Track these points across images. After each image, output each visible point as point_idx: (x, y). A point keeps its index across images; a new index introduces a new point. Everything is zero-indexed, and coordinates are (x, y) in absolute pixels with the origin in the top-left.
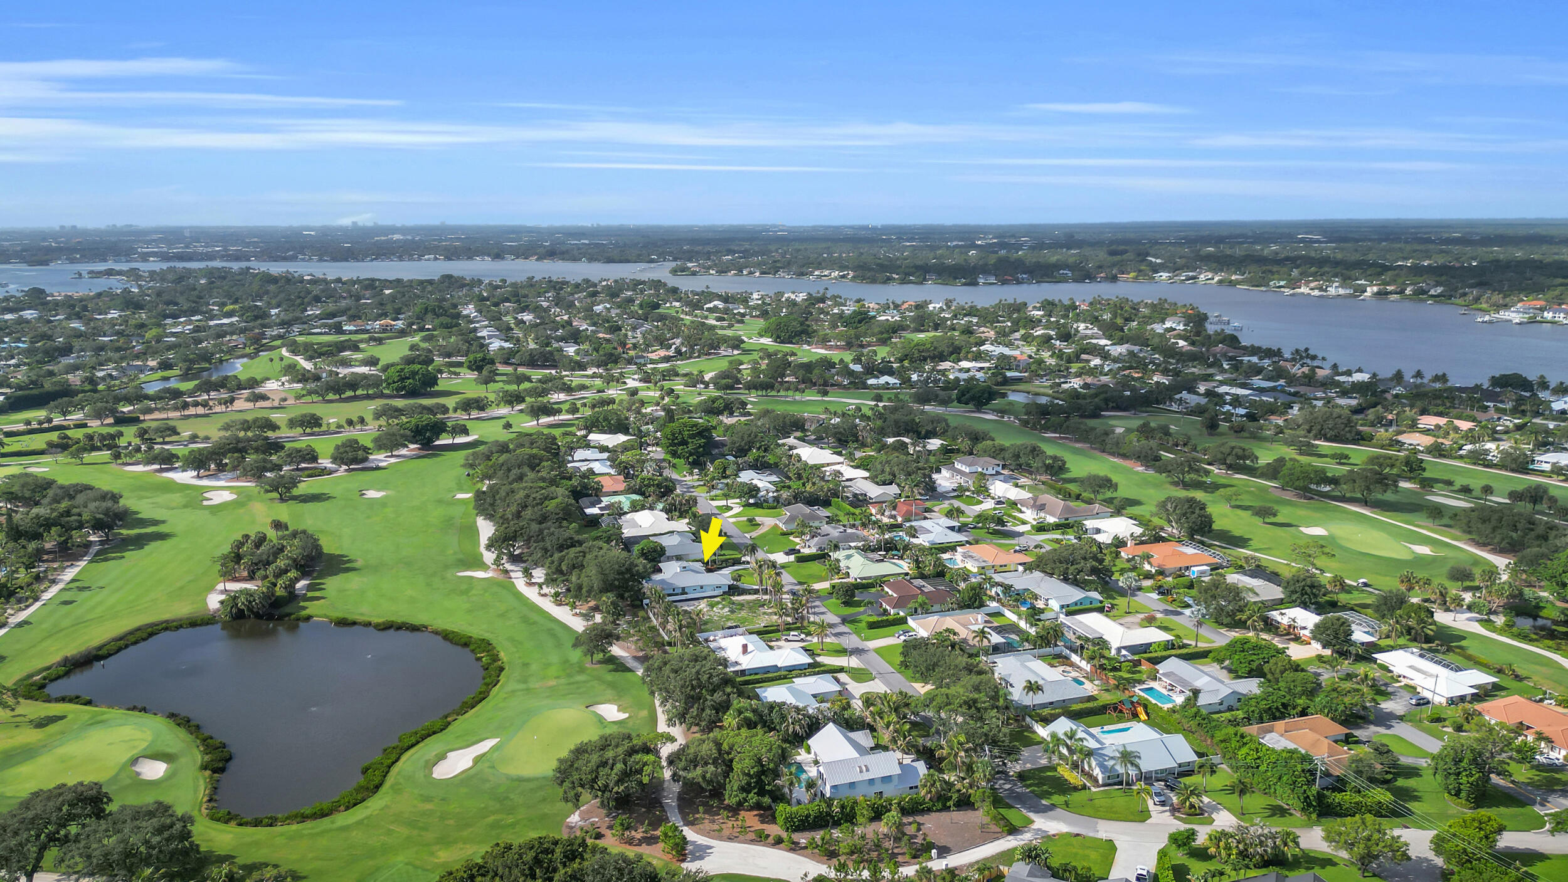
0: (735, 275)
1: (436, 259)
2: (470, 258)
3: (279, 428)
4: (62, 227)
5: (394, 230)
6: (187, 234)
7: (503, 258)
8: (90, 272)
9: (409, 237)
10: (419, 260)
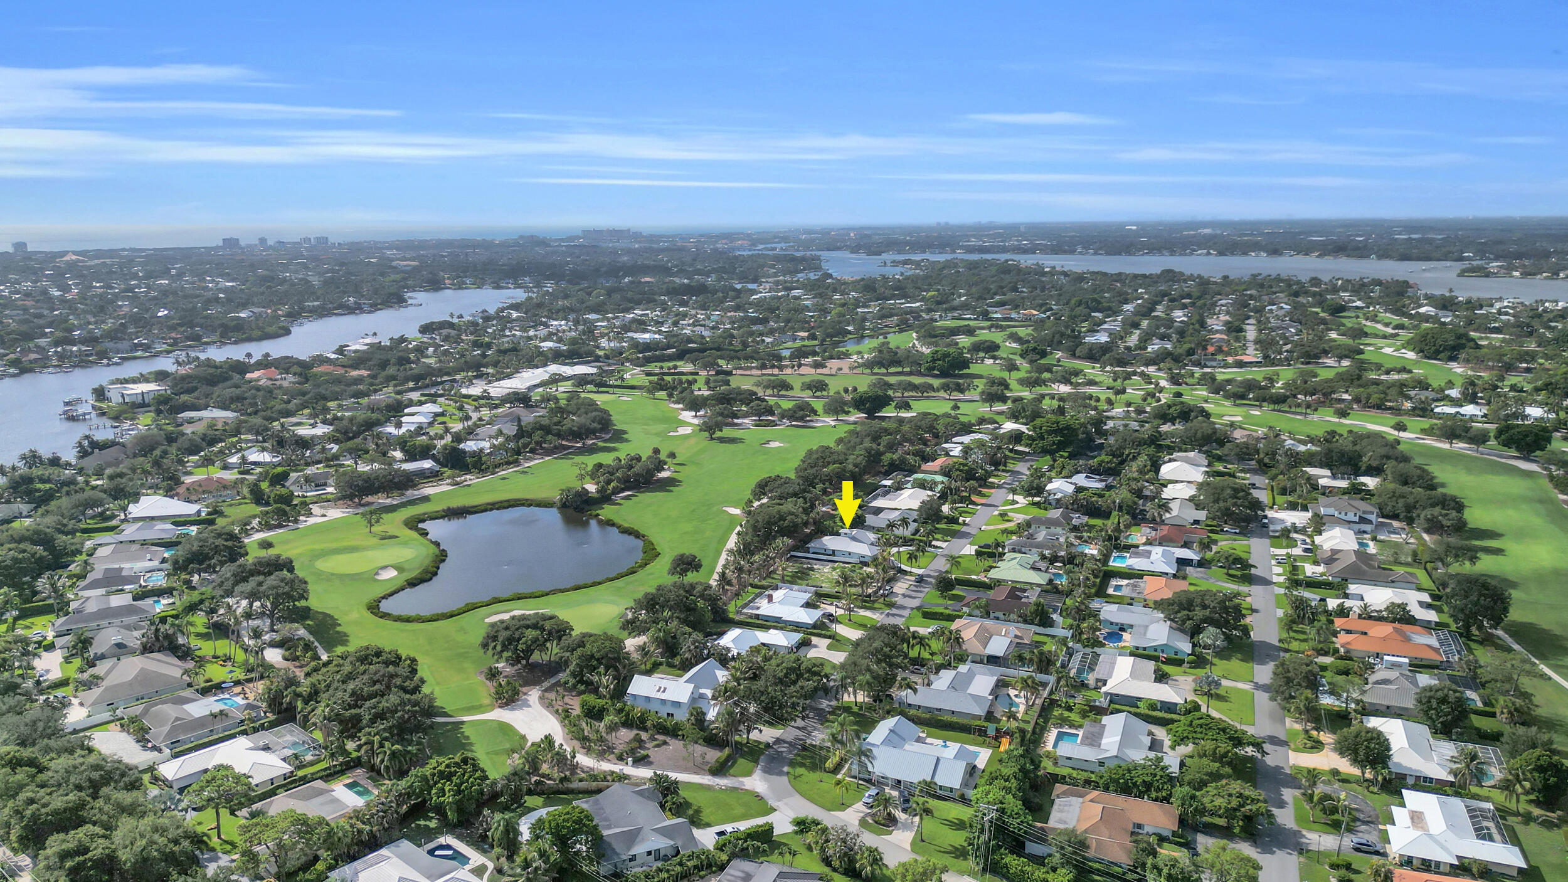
0: (1546, 278)
1: (1209, 254)
2: (1245, 254)
3: (792, 389)
4: (939, 224)
5: (1205, 224)
6: (1022, 229)
7: (1281, 254)
8: (894, 262)
9: (1219, 232)
10: (1191, 254)
